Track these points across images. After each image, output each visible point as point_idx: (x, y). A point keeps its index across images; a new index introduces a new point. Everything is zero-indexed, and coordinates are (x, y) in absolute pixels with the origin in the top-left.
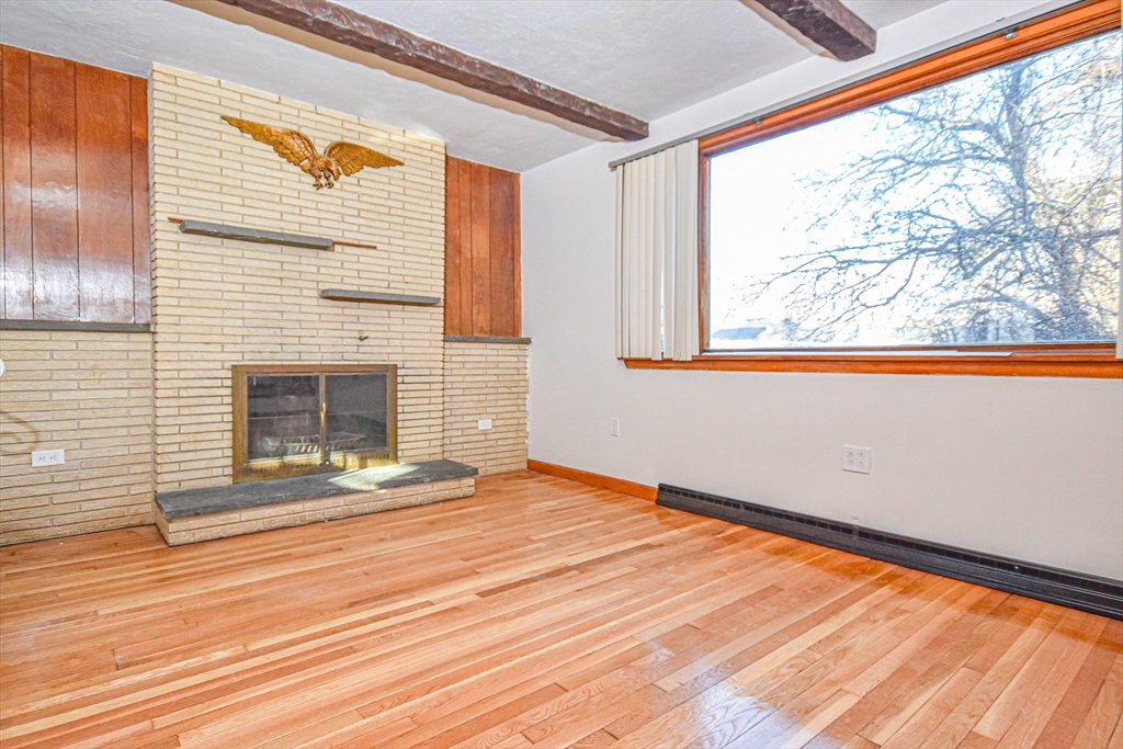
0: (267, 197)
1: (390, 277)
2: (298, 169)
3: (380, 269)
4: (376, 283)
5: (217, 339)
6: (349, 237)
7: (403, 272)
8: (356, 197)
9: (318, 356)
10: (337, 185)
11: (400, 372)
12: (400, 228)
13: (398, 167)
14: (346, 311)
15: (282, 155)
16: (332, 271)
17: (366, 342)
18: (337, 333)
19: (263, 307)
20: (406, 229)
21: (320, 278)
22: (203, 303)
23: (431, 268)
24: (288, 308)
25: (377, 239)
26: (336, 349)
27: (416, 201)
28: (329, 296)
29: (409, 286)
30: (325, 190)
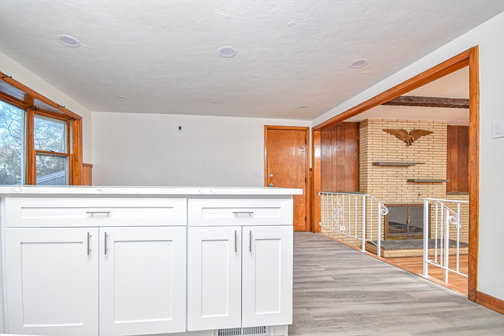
0: (393, 151)
1: (428, 173)
2: (402, 141)
3: (425, 171)
4: (424, 176)
5: (381, 196)
6: (417, 161)
7: (433, 171)
8: (418, 147)
9: (407, 201)
11: (432, 206)
12: (432, 155)
13: (431, 134)
14: (415, 186)
15: (397, 137)
16: (411, 173)
17: (420, 196)
18: (412, 193)
19: (392, 186)
20: (434, 155)
21: (407, 175)
22: (378, 186)
23: (442, 168)
24: (399, 186)
25: (424, 160)
26: (412, 198)
27: (437, 145)
28: (410, 181)
29: (435, 176)
30: (410, 147)
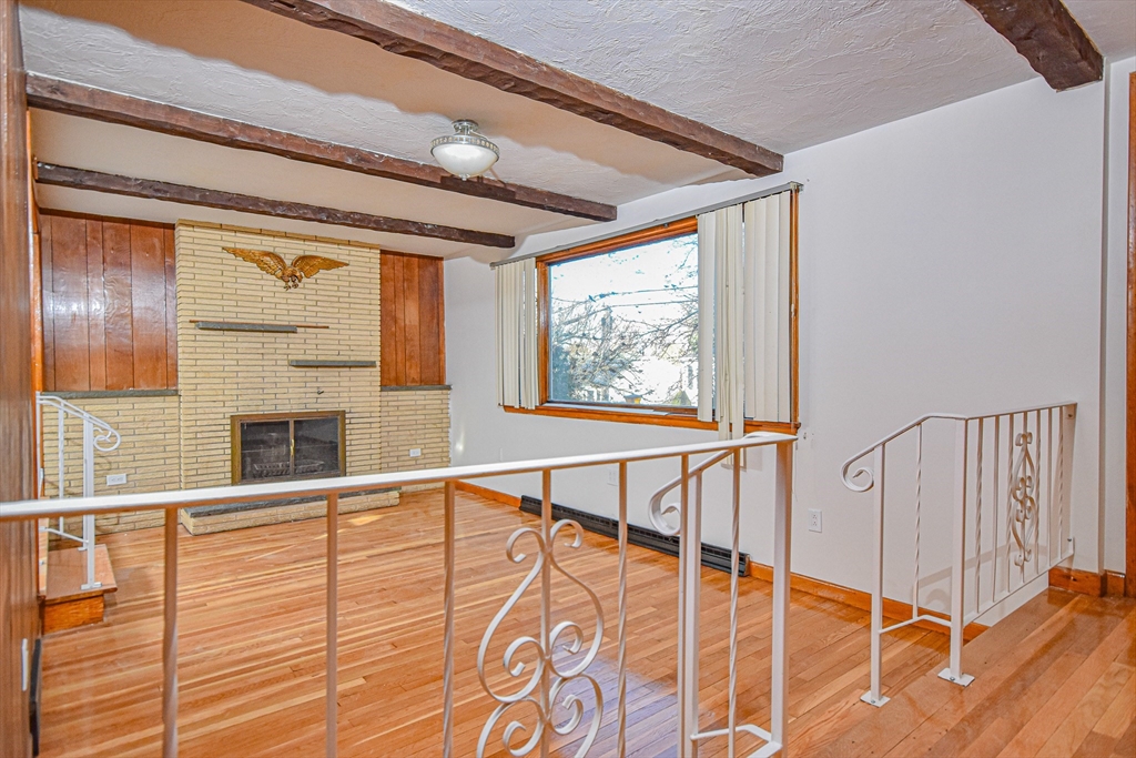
0: (252, 299)
1: (340, 348)
2: (274, 277)
3: (332, 342)
4: (330, 353)
5: (221, 398)
6: (311, 321)
7: (349, 343)
8: (314, 292)
9: (289, 407)
10: (300, 285)
11: (347, 416)
12: (347, 311)
13: (345, 267)
14: (308, 374)
15: (262, 269)
16: (297, 346)
17: (322, 395)
18: (302, 390)
19: (251, 374)
20: (351, 311)
21: (289, 351)
22: (212, 375)
23: (370, 338)
24: (268, 374)
25: (330, 320)
26: (301, 401)
27: (358, 290)
28: (299, 365)
29: (354, 353)
30: (292, 290)
